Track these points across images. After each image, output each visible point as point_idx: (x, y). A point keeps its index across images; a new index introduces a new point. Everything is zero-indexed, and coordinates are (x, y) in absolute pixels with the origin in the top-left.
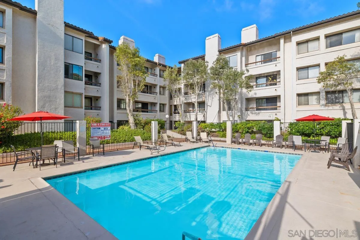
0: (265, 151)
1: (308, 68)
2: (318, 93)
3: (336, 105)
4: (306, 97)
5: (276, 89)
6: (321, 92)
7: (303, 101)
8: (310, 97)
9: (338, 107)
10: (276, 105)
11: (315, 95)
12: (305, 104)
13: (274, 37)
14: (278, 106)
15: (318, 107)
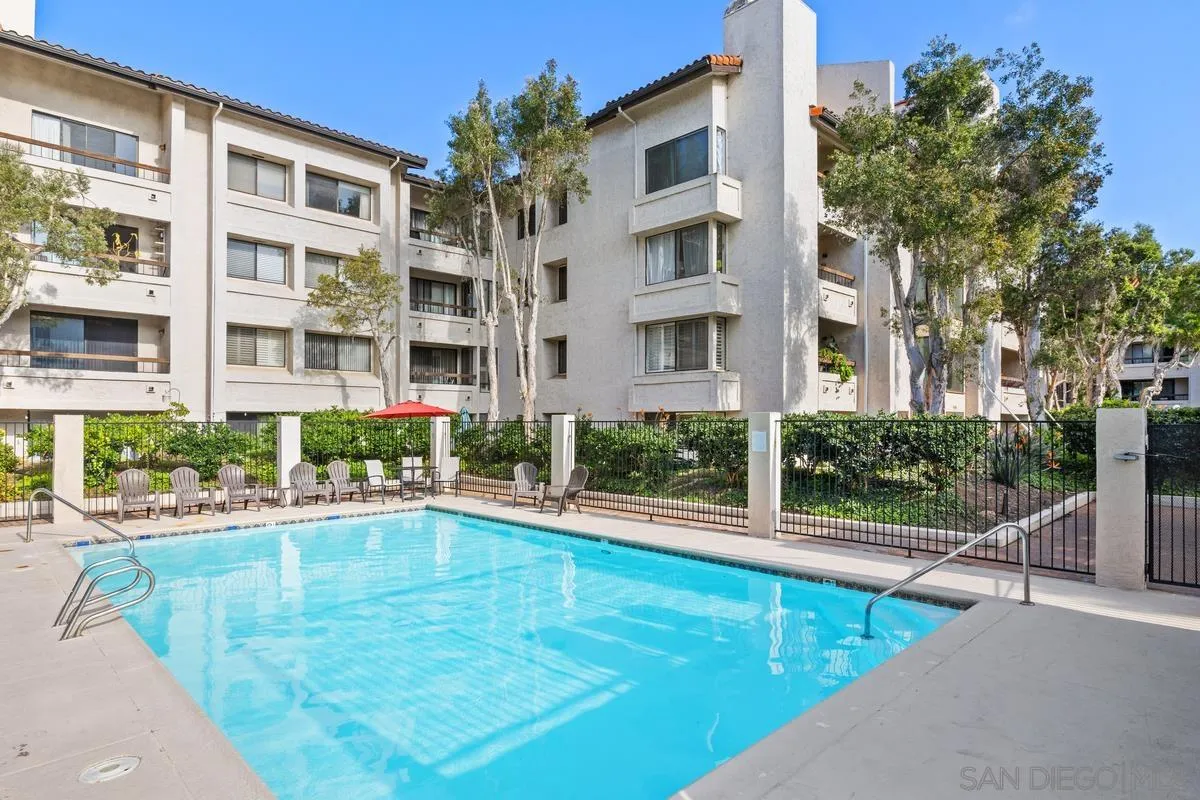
0: (329, 518)
1: (256, 244)
2: (284, 333)
3: (322, 373)
4: (248, 340)
5: (151, 292)
6: (295, 331)
7: (239, 351)
8: (260, 341)
9: (330, 379)
10: (134, 353)
11: (273, 337)
12: (244, 363)
13: (153, 85)
14: (140, 356)
15: (283, 375)
